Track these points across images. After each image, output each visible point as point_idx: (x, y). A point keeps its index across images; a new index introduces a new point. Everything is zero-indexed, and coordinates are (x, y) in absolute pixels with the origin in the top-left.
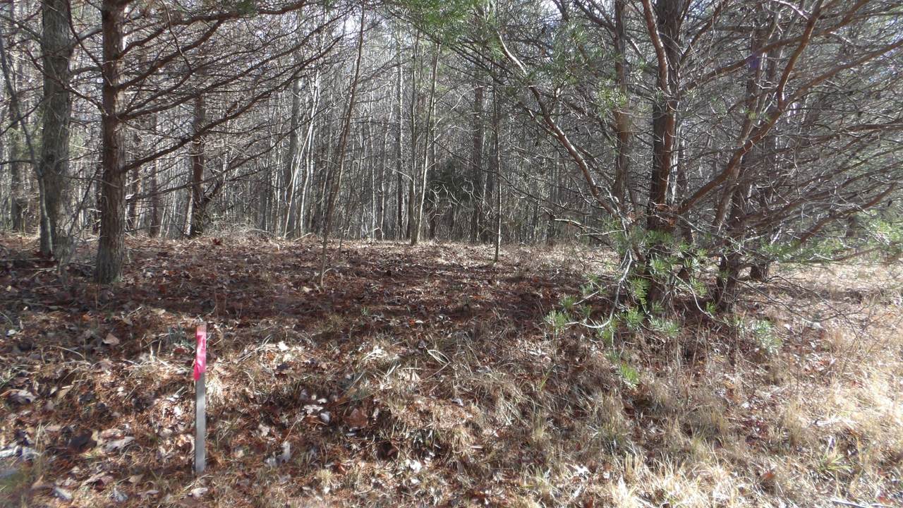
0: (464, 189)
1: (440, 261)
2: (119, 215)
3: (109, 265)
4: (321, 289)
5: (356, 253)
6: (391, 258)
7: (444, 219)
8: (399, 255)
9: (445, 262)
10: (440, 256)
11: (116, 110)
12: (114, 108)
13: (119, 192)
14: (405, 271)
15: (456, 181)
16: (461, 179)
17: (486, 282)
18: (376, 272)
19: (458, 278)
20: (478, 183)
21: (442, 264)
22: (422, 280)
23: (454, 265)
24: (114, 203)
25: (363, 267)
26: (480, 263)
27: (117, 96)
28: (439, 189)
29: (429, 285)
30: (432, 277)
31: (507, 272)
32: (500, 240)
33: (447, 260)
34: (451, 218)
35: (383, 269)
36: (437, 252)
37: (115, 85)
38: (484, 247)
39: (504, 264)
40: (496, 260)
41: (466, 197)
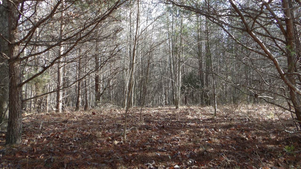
0: (197, 84)
1: (189, 117)
2: (16, 109)
3: (11, 136)
4: (124, 141)
5: (150, 115)
6: (166, 117)
7: (190, 96)
8: (170, 115)
9: (191, 117)
10: (188, 114)
11: (14, 56)
12: (13, 54)
13: (16, 97)
14: (172, 125)
15: (193, 81)
16: (195, 80)
17: (213, 130)
18: (157, 126)
19: (198, 127)
20: (202, 81)
21: (190, 119)
22: (180, 130)
23: (196, 119)
24: (13, 103)
25: (151, 124)
26: (208, 117)
27: (14, 48)
28: (187, 84)
29: (184, 133)
30: (185, 128)
31: (222, 122)
32: (216, 105)
33: (192, 116)
34: (193, 95)
35: (161, 125)
36: (188, 112)
37: (13, 43)
38: (208, 108)
39: (220, 117)
40: (215, 115)
41: (198, 87)
